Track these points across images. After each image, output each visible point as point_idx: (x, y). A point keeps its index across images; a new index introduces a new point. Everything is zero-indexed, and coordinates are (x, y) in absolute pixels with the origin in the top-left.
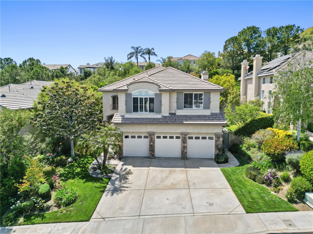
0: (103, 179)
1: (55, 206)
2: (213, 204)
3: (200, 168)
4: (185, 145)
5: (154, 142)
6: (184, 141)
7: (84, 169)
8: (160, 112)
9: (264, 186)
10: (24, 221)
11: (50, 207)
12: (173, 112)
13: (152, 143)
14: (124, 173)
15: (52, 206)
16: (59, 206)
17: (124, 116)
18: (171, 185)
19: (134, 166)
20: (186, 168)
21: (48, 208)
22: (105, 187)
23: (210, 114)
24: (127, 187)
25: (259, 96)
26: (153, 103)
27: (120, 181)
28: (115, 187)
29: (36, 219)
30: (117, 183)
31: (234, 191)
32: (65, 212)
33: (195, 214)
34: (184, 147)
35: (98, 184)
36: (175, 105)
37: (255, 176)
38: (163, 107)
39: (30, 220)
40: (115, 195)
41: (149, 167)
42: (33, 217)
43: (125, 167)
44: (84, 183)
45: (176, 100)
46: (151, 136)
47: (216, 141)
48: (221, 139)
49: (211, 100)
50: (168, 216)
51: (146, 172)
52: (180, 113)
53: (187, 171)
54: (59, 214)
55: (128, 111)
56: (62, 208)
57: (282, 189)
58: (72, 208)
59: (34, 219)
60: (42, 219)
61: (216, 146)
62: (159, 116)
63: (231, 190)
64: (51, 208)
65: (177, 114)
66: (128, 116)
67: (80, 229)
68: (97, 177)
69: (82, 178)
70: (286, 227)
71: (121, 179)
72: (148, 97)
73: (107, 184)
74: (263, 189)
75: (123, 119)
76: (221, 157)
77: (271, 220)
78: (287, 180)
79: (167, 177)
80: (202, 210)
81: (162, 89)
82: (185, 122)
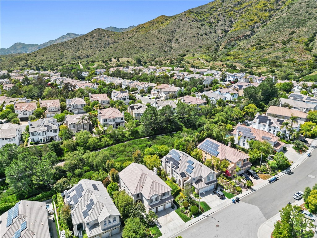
2: (179, 223)
6: (164, 206)
8: (158, 200)
9: (185, 214)
12: (161, 199)
13: (157, 209)
16: (154, 235)
21: (152, 236)
22: (157, 227)
23: (169, 197)
24: (162, 225)
36: (161, 197)
37: (183, 212)
47: (171, 203)
48: (173, 202)
50: (174, 228)
54: (156, 236)
57: (188, 215)
58: (157, 234)
61: (171, 205)
62: (158, 202)
63: (180, 218)
69: (150, 227)
71: (158, 223)
74: (185, 216)
75: (150, 206)
76: (173, 207)
77: (189, 223)
78: (189, 212)
79: (167, 218)
80: (179, 225)
81: (159, 195)
82: (166, 202)
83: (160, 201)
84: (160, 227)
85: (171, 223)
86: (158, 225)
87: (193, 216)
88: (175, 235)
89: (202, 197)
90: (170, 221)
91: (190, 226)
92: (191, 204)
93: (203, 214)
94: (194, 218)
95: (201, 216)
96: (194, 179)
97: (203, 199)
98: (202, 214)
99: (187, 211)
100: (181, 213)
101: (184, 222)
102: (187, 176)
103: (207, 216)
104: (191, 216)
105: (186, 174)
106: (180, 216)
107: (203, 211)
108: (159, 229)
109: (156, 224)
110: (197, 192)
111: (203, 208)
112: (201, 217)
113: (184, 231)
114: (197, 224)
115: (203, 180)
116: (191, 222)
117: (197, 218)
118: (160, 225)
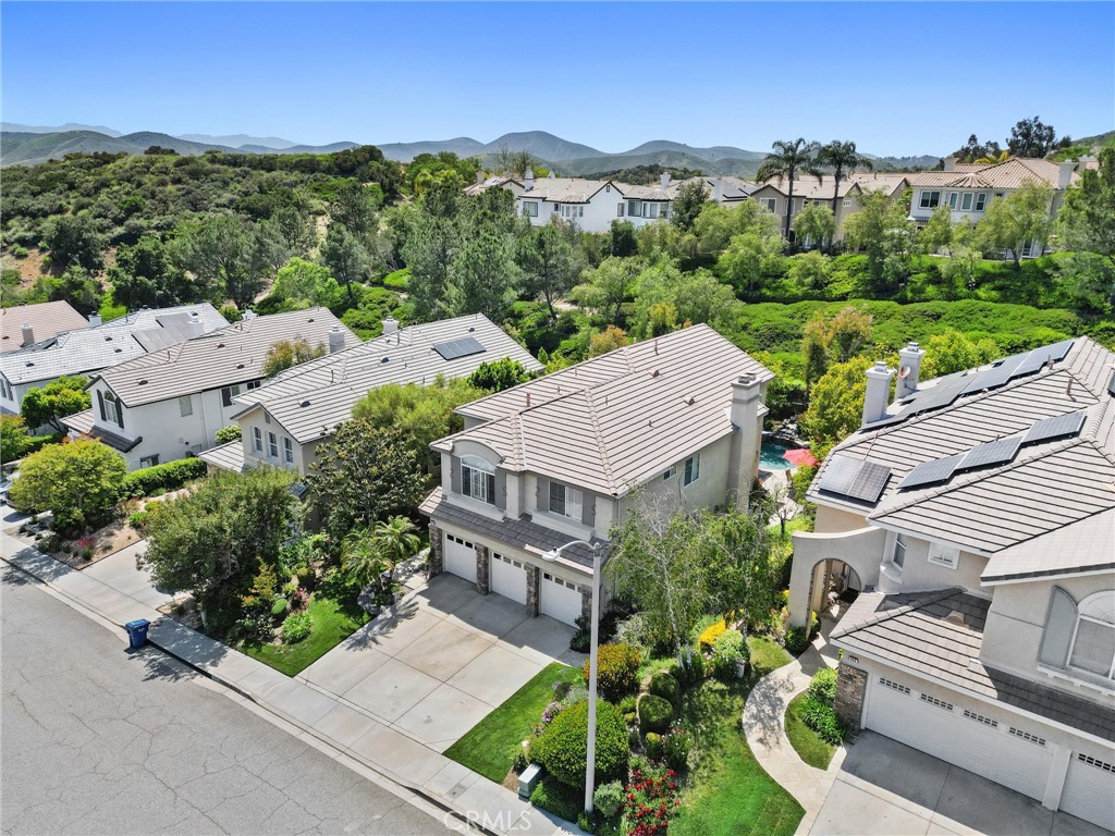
0: (366, 615)
1: (279, 639)
2: (430, 722)
4: (532, 589)
5: (488, 567)
6: (530, 580)
8: (503, 506)
10: (242, 646)
11: (275, 637)
14: (403, 612)
15: (277, 636)
16: (284, 640)
18: (430, 665)
19: (430, 603)
20: (500, 638)
21: (272, 638)
26: (493, 486)
27: (382, 628)
28: (366, 636)
29: (253, 649)
30: (376, 628)
32: (283, 652)
33: (391, 726)
34: (530, 592)
35: (349, 621)
36: (532, 499)
38: (508, 499)
39: (248, 648)
41: (449, 614)
42: (251, 645)
43: (419, 598)
44: (336, 611)
45: (536, 489)
46: (480, 553)
47: (583, 602)
49: (597, 509)
51: (436, 621)
52: (539, 519)
53: (493, 645)
54: (277, 653)
55: (455, 489)
56: (284, 645)
58: (292, 650)
59: (251, 648)
60: (257, 651)
61: (584, 612)
63: (490, 710)
65: (533, 520)
66: (451, 501)
67: (276, 684)
68: (361, 608)
69: (341, 602)
70: (444, 793)
71: (387, 624)
72: (486, 473)
73: (363, 625)
76: (581, 638)
79: (448, 646)
80: (406, 725)
81: (504, 466)
82: (528, 547)
83: (507, 520)
84: (362, 643)
85: (412, 680)
86: (369, 629)
87: (529, 773)
90: (428, 671)
91: (415, 800)
94: (525, 795)
97: (817, 783)
101: (446, 746)
106: (506, 705)
108: (343, 644)
109: (380, 617)
116: (457, 791)
118: (379, 638)
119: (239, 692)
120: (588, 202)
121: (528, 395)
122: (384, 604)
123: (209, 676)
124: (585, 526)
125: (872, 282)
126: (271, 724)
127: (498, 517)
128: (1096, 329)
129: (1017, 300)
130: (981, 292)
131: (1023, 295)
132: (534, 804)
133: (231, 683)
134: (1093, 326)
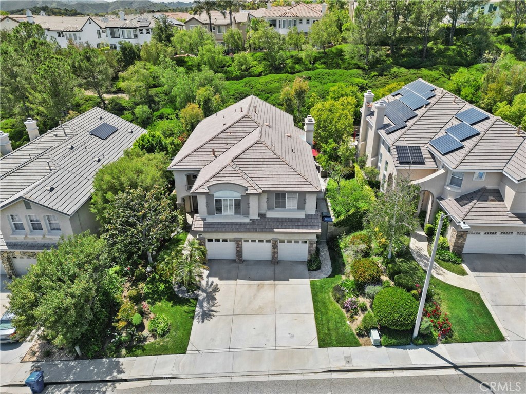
0: (191, 300)
1: (151, 336)
2: (293, 336)
3: (290, 279)
4: (276, 251)
5: (241, 248)
6: (275, 246)
7: (167, 285)
8: (247, 214)
9: (344, 311)
10: (127, 353)
11: (147, 337)
12: (263, 212)
13: (238, 249)
14: (211, 290)
15: (148, 336)
16: (155, 336)
17: (205, 219)
18: (258, 309)
19: (221, 279)
20: (274, 281)
21: (145, 339)
22: (194, 311)
23: (304, 216)
24: (215, 312)
25: (377, 157)
26: (239, 205)
27: (208, 303)
28: (204, 311)
29: (137, 351)
30: (205, 304)
31: (316, 318)
32: (162, 343)
33: (277, 348)
34: (274, 252)
35: (186, 308)
36: (264, 205)
37: (339, 298)
38: (250, 209)
39: (133, 352)
40: (206, 321)
41: (236, 280)
42: (134, 349)
43: (211, 279)
44: (172, 306)
45: (266, 200)
46: (238, 243)
47: (309, 247)
48: (315, 245)
49: (306, 201)
50: (254, 349)
51: (233, 287)
52: (270, 214)
53: (276, 285)
54: (157, 345)
55: (210, 213)
56: (158, 339)
57: (357, 319)
58: (167, 339)
59: (136, 351)
60: (143, 351)
61: (310, 252)
62: (246, 220)
63: (313, 316)
64: (148, 339)
65: (268, 216)
66: (210, 220)
67: (180, 362)
68: (184, 298)
69: (169, 300)
70: (344, 364)
71: (209, 300)
72: (233, 199)
73: (196, 306)
74: (342, 316)
75: (205, 224)
76: (313, 264)
77: (336, 356)
78: (364, 309)
79: (255, 296)
80: (283, 343)
81: (249, 192)
82: (276, 230)
83: (253, 221)
84: (206, 315)
85: (258, 321)
86: (202, 307)
87: (375, 334)
88: (236, 379)
89: (474, 270)
90: (260, 312)
91: (335, 376)
92: (392, 277)
93: (441, 348)
94: (378, 345)
95: (422, 350)
96: (456, 181)
97: (471, 281)
98: (434, 344)
99: (361, 300)
100: (332, 298)
101: (316, 343)
102: (430, 164)
103: (456, 367)
104: (364, 332)
105: (426, 156)
106: (316, 310)
107: (447, 335)
108: (195, 321)
109: (200, 298)
110: (454, 240)
111: (452, 322)
112: (418, 356)
113: (287, 383)
114: (373, 380)
115: (509, 194)
116: (348, 360)
117: (392, 350)
118: (213, 308)
119: (161, 378)
120: (81, 30)
121: (213, 150)
122: (195, 290)
123: (126, 380)
124: (299, 210)
125: (271, 65)
126: (207, 384)
127: (247, 220)
128: (371, 76)
129: (333, 68)
130: (317, 65)
131: (334, 65)
132: (386, 346)
133: (151, 377)
134: (369, 75)
